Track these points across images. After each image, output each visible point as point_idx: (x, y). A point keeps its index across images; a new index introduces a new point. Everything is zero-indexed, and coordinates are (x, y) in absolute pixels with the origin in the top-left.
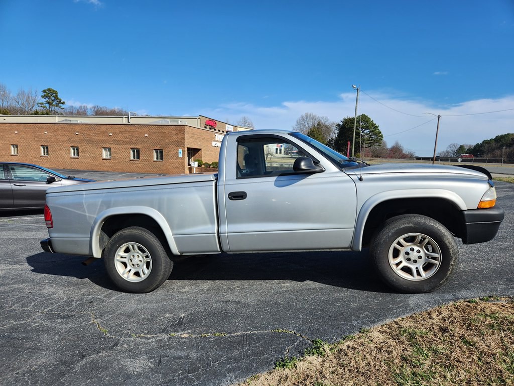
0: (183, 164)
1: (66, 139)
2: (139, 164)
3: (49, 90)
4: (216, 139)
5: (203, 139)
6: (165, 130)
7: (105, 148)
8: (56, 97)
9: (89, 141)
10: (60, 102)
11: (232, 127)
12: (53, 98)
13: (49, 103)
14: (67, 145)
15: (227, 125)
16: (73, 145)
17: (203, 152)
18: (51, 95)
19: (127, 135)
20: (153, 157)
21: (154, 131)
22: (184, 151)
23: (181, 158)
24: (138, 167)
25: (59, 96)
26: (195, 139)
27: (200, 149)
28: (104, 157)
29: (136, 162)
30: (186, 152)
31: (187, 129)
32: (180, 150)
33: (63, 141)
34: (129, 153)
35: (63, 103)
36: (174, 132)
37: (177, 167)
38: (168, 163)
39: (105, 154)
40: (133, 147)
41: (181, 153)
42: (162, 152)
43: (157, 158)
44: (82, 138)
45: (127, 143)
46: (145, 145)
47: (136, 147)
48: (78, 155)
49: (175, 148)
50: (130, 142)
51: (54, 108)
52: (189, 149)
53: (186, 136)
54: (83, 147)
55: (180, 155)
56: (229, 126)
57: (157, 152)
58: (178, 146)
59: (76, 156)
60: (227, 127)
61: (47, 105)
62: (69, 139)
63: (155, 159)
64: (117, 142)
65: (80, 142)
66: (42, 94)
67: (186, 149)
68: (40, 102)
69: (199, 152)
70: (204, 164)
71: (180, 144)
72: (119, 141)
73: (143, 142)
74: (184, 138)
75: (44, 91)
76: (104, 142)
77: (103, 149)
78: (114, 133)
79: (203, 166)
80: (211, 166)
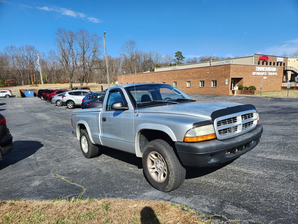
0: (228, 88)
1: (172, 78)
2: (203, 89)
3: (178, 52)
4: (256, 70)
5: (244, 71)
6: (218, 68)
7: (188, 82)
8: (181, 55)
9: (181, 79)
10: (183, 58)
11: (283, 58)
12: (180, 56)
13: (178, 59)
14: (172, 81)
15: (278, 58)
16: (174, 81)
17: (244, 80)
18: (179, 55)
19: (198, 74)
20: (211, 85)
21: (212, 69)
22: (229, 81)
23: (227, 85)
24: (203, 91)
25: (182, 55)
26: (238, 72)
27: (242, 78)
28: (188, 86)
29: (202, 88)
30: (230, 81)
31: (232, 66)
32: (227, 80)
33: (170, 79)
34: (199, 84)
35: (184, 58)
36: (224, 69)
37: (224, 91)
38: (219, 89)
39: (188, 85)
40: (201, 80)
41: (227, 82)
42: (216, 82)
43: (213, 86)
44: (178, 77)
45: (198, 78)
46: (207, 78)
47: (202, 80)
48: (176, 86)
49: (224, 79)
50: (200, 77)
51: (180, 61)
52: (232, 79)
53: (231, 70)
54: (179, 82)
55: (227, 83)
56: (279, 58)
57: (213, 82)
58: (225, 77)
59: (176, 87)
60: (278, 59)
61: (177, 60)
62: (173, 78)
63: (212, 86)
64: (193, 78)
65: (177, 79)
66: (175, 55)
67: (230, 79)
68: (174, 59)
69: (242, 80)
70: (244, 88)
71: (226, 76)
72: (195, 77)
73: (206, 77)
74: (229, 73)
75: (176, 53)
76: (187, 78)
77: (187, 82)
78: (192, 73)
79: (243, 89)
80: (249, 89)
